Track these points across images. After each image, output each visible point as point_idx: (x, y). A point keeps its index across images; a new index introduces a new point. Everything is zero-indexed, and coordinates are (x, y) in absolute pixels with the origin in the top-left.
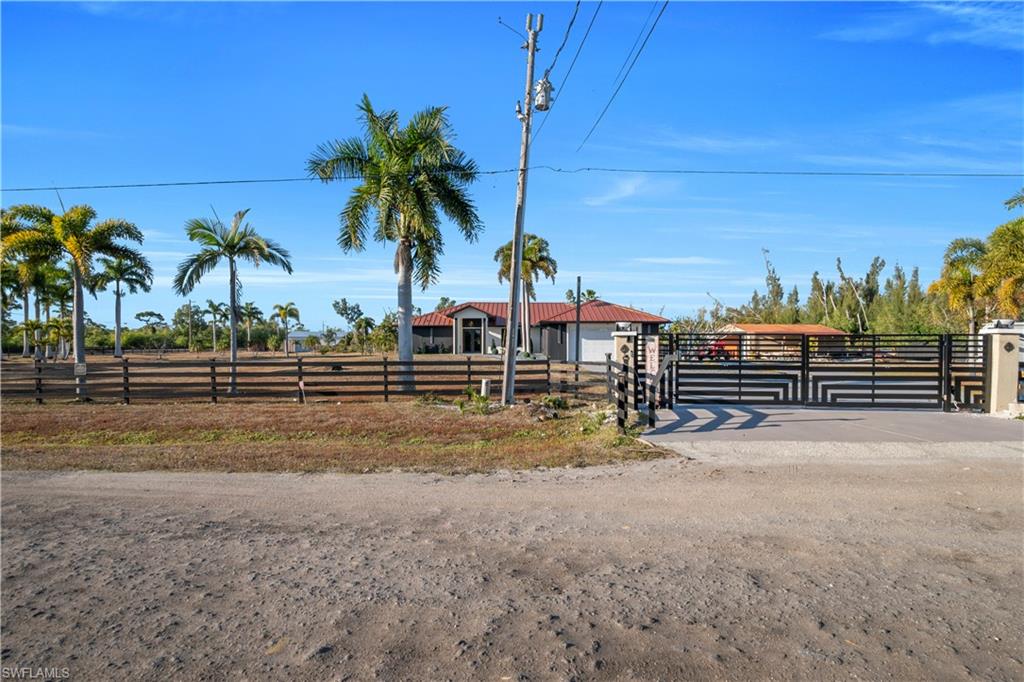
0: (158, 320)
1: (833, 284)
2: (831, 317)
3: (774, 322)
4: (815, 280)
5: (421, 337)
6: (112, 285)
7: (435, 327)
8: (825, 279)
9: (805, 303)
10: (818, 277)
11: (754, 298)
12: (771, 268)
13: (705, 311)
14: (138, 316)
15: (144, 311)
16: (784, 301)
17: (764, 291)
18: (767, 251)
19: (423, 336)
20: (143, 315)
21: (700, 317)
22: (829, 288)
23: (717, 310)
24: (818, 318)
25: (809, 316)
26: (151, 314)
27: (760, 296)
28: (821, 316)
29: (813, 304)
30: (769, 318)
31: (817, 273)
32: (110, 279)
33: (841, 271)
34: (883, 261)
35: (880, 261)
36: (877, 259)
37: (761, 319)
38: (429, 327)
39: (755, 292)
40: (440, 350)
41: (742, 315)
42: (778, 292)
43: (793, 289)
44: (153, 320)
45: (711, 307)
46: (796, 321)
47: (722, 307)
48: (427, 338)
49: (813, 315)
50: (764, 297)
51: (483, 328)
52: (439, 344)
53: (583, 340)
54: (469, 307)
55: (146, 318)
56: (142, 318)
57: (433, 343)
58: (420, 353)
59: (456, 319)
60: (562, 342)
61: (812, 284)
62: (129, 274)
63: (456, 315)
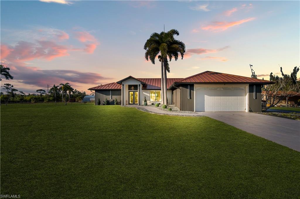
0: (44, 92)
5: (105, 96)
7: (112, 90)
8: (275, 75)
10: (272, 74)
12: (253, 72)
20: (38, 90)
31: (272, 73)
33: (282, 72)
34: (298, 68)
35: (297, 68)
36: (295, 68)
38: (109, 90)
40: (115, 103)
44: (42, 92)
48: (108, 96)
51: (138, 90)
52: (114, 100)
53: (205, 96)
54: (130, 78)
55: (40, 91)
56: (38, 91)
57: (112, 99)
58: (104, 105)
59: (123, 85)
60: (191, 98)
61: (270, 77)
62: (3, 72)
63: (123, 83)
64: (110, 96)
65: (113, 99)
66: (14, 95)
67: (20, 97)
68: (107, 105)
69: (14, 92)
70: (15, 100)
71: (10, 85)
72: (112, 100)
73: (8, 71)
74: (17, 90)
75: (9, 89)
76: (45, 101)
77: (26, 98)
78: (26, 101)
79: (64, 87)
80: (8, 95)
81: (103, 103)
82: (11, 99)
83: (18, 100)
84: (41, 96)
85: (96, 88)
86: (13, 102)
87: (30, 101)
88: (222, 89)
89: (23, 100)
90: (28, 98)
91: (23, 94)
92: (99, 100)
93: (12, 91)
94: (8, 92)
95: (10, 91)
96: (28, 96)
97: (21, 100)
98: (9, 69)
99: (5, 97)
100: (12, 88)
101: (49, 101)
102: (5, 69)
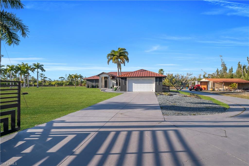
0: (64, 79)
1: (246, 66)
2: (244, 76)
3: (224, 78)
4: (239, 65)
5: (91, 83)
6: (36, 70)
7: (95, 80)
8: (242, 64)
9: (235, 72)
10: (240, 63)
11: (217, 71)
12: (223, 61)
13: (201, 75)
14: (59, 78)
15: (61, 77)
16: (228, 71)
17: (220, 68)
18: (222, 56)
19: (92, 82)
21: (199, 77)
22: (244, 67)
23: (205, 75)
24: (240, 76)
25: (236, 76)
26: (62, 78)
27: (219, 70)
28: (241, 76)
29: (238, 72)
30: (222, 77)
31: (240, 62)
32: (35, 69)
37: (219, 77)
39: (218, 69)
40: (96, 87)
41: (213, 76)
42: (225, 69)
43: (231, 67)
44: (63, 79)
45: (203, 74)
46: (232, 78)
47: (206, 74)
48: (93, 83)
49: (238, 76)
50: (221, 71)
51: (108, 80)
52: (96, 85)
53: (133, 83)
54: (103, 73)
55: (61, 78)
56: (60, 78)
58: (91, 88)
59: (100, 77)
60: (125, 85)
61: (238, 66)
62: (40, 67)
63: (100, 76)
64: (94, 83)
66: (45, 81)
67: (48, 82)
69: (45, 79)
70: (46, 84)
71: (43, 74)
73: (42, 67)
74: (47, 78)
75: (43, 77)
76: (63, 86)
77: (52, 83)
78: (52, 85)
79: (74, 77)
80: (42, 81)
81: (91, 87)
82: (44, 84)
83: (48, 85)
84: (62, 82)
85: (87, 79)
86: (45, 86)
87: (55, 85)
88: (142, 80)
89: (50, 84)
90: (53, 83)
91: (50, 80)
92: (88, 85)
93: (44, 78)
94: (42, 79)
95: (43, 78)
96: (54, 81)
97: (49, 84)
98: (43, 65)
99: (40, 82)
100: (44, 76)
101: (66, 85)
102: (41, 65)
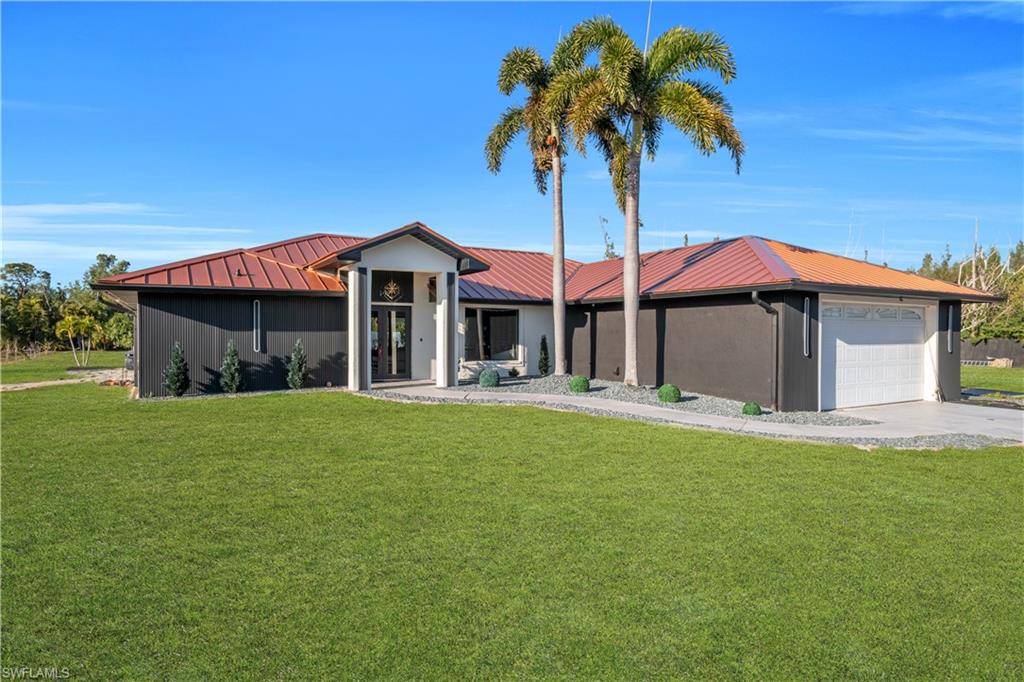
38: (248, 297)
52: (279, 361)
57: (264, 350)
59: (363, 270)
64: (256, 334)
65: (271, 352)
68: (239, 389)
72: (265, 359)
